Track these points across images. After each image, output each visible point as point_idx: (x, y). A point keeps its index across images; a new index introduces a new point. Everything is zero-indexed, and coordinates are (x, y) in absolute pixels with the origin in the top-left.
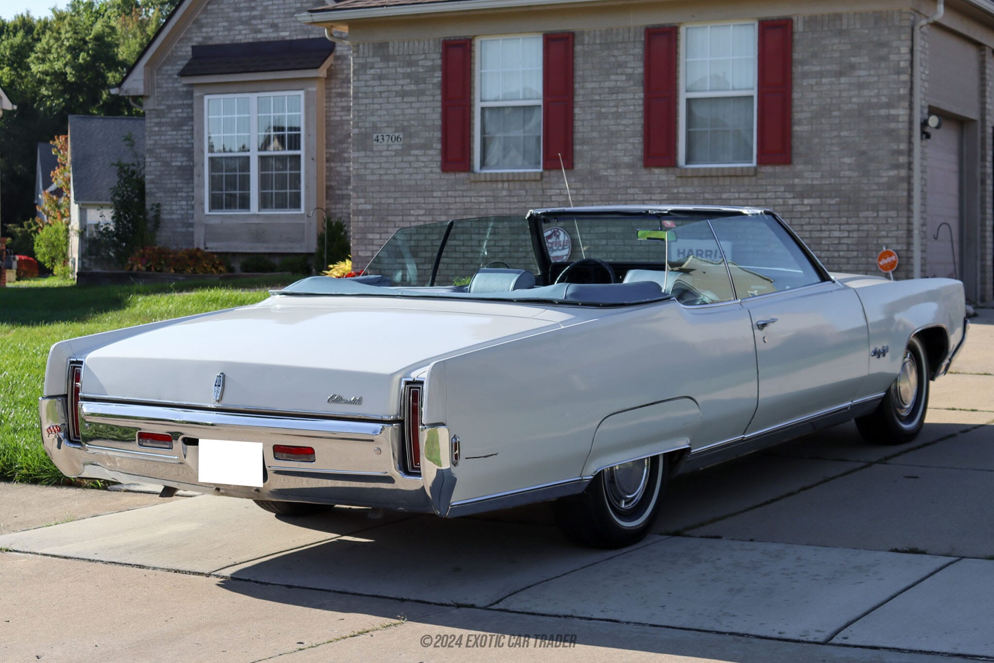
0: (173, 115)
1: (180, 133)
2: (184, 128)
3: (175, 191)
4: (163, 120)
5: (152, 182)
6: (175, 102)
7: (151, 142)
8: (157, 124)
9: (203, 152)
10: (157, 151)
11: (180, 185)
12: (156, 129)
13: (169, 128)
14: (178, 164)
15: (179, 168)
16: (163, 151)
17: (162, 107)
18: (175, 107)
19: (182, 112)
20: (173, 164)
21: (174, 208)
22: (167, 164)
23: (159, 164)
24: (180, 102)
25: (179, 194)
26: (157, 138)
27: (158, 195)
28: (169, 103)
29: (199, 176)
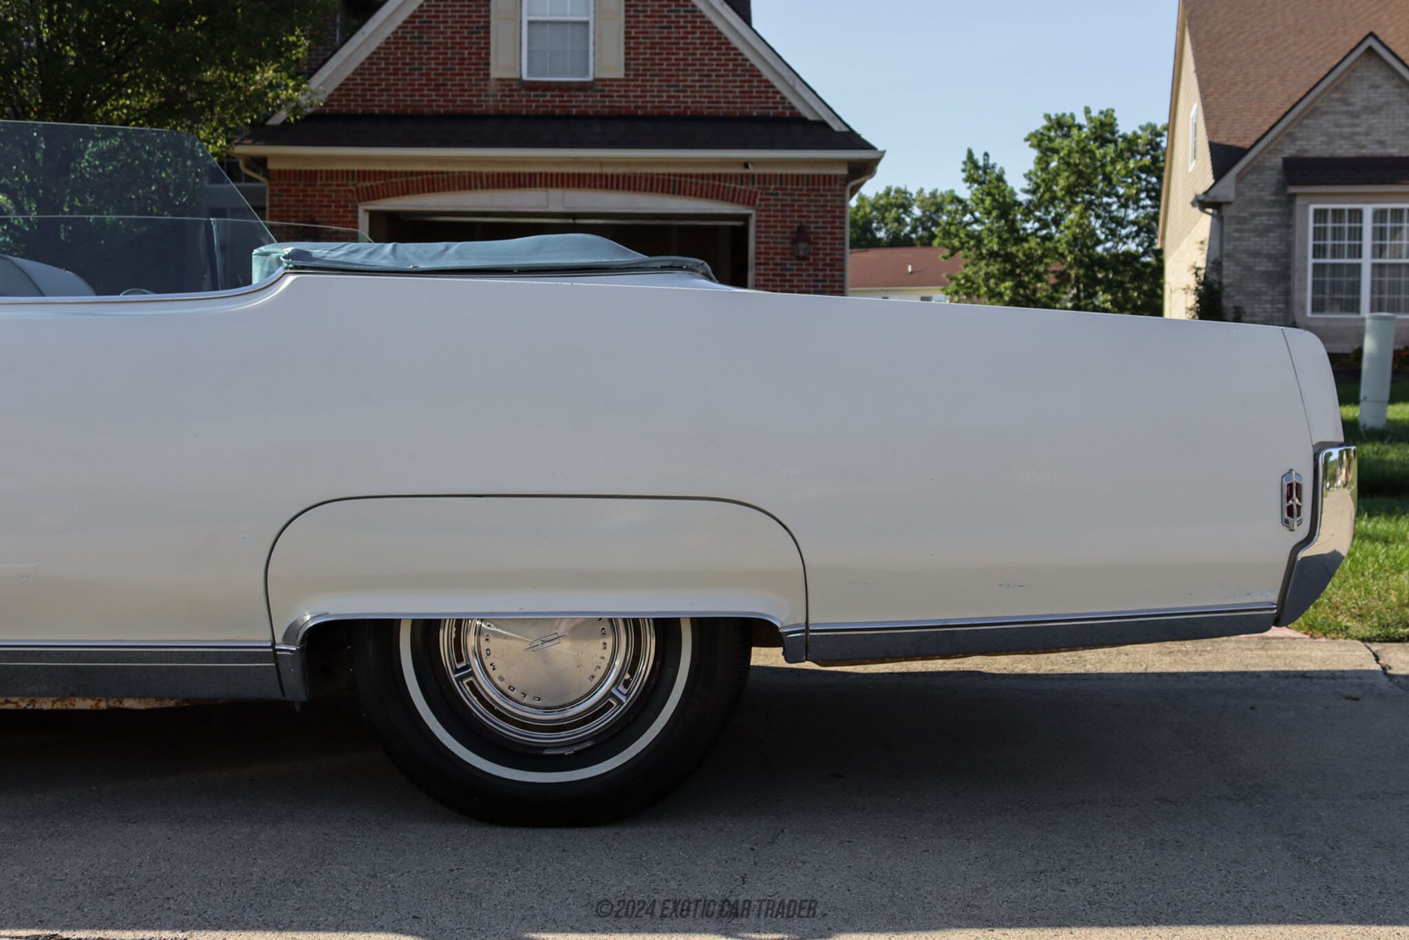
0: (1257, 222)
1: (1265, 239)
2: (1271, 235)
3: (1257, 295)
4: (1245, 227)
5: (1230, 285)
6: (1260, 210)
7: (1230, 247)
8: (1237, 230)
9: (1306, 258)
10: (1238, 256)
11: (1264, 289)
12: (1236, 235)
13: (1252, 235)
14: (1263, 269)
15: (1263, 273)
16: (1244, 256)
17: (1244, 214)
18: (1259, 214)
19: (1269, 220)
20: (1257, 269)
21: (1257, 310)
22: (1249, 269)
23: (1239, 268)
24: (1266, 210)
25: (1263, 298)
26: (1238, 243)
27: (1237, 298)
28: (1253, 210)
29: (1300, 280)
